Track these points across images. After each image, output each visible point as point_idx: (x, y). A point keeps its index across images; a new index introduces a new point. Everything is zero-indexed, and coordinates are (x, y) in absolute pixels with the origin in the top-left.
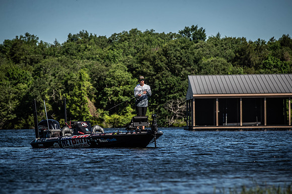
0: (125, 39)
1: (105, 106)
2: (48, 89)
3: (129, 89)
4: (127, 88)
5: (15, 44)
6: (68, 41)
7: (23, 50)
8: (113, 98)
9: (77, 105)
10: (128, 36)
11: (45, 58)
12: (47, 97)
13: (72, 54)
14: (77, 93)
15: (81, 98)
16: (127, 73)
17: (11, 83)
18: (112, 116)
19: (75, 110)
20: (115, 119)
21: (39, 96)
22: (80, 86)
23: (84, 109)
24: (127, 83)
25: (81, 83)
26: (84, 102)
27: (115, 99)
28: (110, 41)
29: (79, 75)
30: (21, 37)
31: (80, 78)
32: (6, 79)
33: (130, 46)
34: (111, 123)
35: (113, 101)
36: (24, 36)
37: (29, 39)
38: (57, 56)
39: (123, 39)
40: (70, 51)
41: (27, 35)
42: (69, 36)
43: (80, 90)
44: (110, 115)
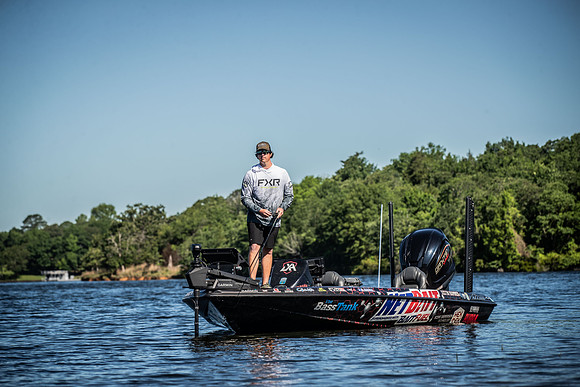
0: (566, 148)
1: (538, 241)
2: (459, 219)
3: (571, 217)
4: (569, 215)
5: (414, 159)
6: (485, 153)
7: (425, 166)
8: (550, 230)
9: (499, 240)
10: (569, 143)
11: (454, 176)
12: (458, 230)
13: (492, 170)
14: (499, 224)
15: (505, 231)
16: (568, 194)
17: (410, 211)
18: (549, 255)
19: (497, 246)
20: (553, 259)
21: (447, 228)
22: (503, 214)
23: (510, 246)
24: (569, 209)
25: (504, 209)
26: (509, 236)
27: (552, 231)
28: (544, 151)
29: (501, 199)
30: (423, 148)
31: (504, 202)
32: (402, 206)
33: (572, 158)
34: (546, 264)
35: (549, 234)
36: (427, 147)
37: (433, 151)
38: (471, 174)
39: (562, 147)
40: (489, 166)
41: (430, 145)
42: (488, 146)
43: (503, 219)
44: (545, 254)
